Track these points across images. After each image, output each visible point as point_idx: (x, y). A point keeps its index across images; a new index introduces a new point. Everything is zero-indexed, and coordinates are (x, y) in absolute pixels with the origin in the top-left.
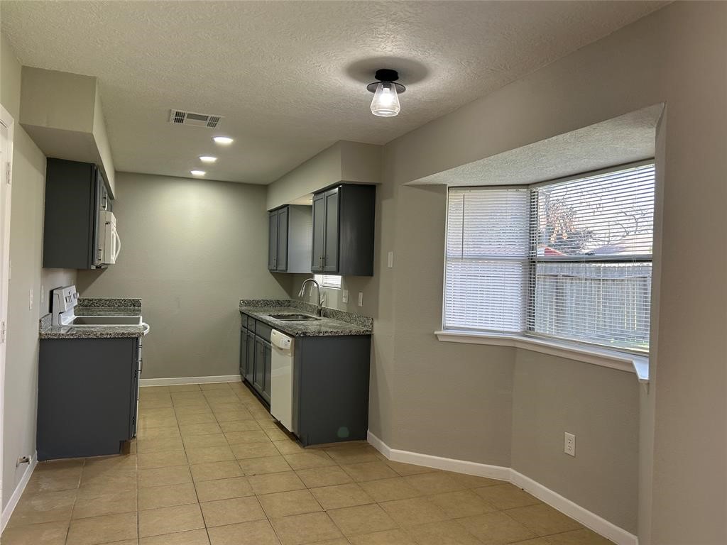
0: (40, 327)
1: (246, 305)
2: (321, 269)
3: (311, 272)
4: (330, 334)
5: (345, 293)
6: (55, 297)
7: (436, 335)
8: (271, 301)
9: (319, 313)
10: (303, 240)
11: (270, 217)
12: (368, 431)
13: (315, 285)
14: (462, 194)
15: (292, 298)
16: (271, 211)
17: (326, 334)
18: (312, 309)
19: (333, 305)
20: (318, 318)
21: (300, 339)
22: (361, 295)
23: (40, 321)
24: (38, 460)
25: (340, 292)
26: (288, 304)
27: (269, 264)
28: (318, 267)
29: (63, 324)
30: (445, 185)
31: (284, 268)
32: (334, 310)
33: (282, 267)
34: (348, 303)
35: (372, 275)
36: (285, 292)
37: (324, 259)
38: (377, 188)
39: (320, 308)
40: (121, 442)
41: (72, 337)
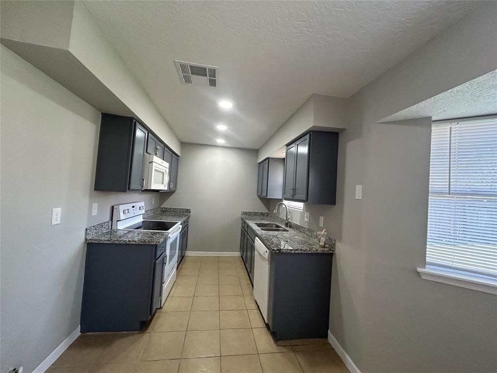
0: (86, 234)
1: (245, 214)
2: (291, 197)
3: (281, 198)
4: (300, 252)
5: (307, 214)
6: (115, 210)
7: (418, 273)
8: (258, 213)
9: (287, 225)
10: (277, 179)
11: (259, 166)
12: (329, 331)
13: (284, 206)
14: (449, 127)
15: (269, 211)
16: (259, 163)
17: (296, 252)
18: (282, 221)
19: (296, 221)
20: (286, 229)
21: (277, 255)
22: (322, 219)
23: (86, 230)
24: (80, 332)
25: (302, 214)
26: (267, 215)
27: (257, 192)
28: (288, 196)
29: (119, 228)
30: (430, 118)
31: (265, 195)
32: (298, 225)
33: (264, 194)
34: (308, 222)
35: (334, 204)
36: (265, 208)
37: (294, 190)
38: (340, 135)
39: (287, 222)
40: (141, 322)
41: (108, 242)
